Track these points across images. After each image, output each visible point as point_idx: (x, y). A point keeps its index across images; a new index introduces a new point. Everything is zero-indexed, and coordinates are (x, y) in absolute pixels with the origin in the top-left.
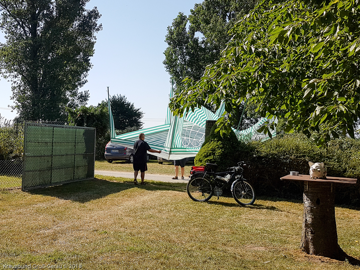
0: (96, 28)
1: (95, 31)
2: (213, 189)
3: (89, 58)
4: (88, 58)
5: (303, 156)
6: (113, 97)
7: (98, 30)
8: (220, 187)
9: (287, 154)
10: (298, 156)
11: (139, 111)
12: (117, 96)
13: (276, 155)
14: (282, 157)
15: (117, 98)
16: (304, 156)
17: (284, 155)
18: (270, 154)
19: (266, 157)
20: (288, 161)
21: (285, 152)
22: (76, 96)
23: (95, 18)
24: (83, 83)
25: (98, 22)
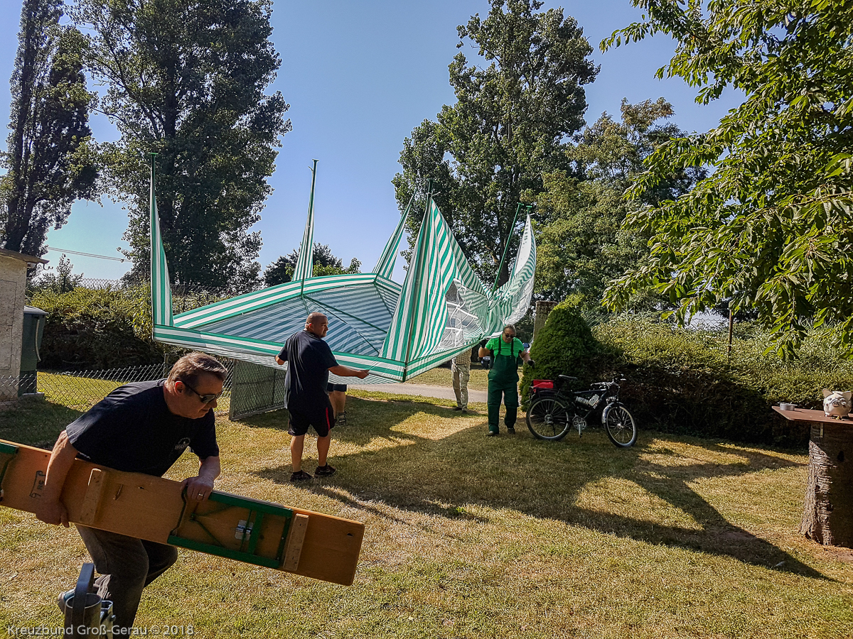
0: (281, 127)
1: (278, 132)
2: (570, 419)
3: (264, 179)
4: (262, 178)
5: (700, 366)
7: (284, 130)
8: (583, 416)
9: (674, 362)
10: (692, 366)
13: (658, 362)
14: (668, 367)
16: (703, 366)
17: (671, 365)
18: (648, 361)
19: (641, 366)
20: (678, 373)
21: (671, 358)
22: (238, 240)
23: (279, 111)
24: (253, 221)
25: (284, 116)
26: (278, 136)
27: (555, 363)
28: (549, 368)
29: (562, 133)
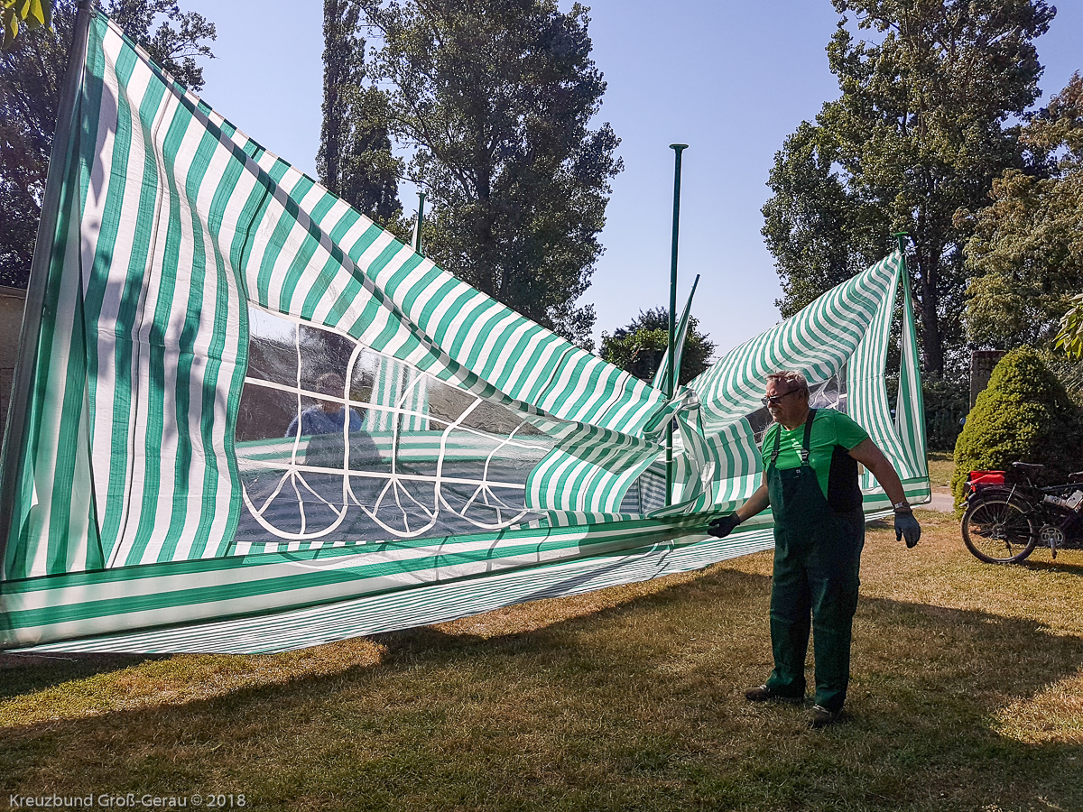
0: (611, 168)
1: (607, 175)
2: (1036, 530)
3: (594, 236)
4: (591, 235)
6: (649, 313)
7: (614, 172)
8: (1056, 525)
11: (705, 340)
12: (656, 312)
15: (656, 316)
22: (568, 316)
23: (609, 147)
24: (583, 289)
25: (615, 155)
26: (609, 180)
27: (1007, 445)
28: (998, 452)
29: (1006, 112)
